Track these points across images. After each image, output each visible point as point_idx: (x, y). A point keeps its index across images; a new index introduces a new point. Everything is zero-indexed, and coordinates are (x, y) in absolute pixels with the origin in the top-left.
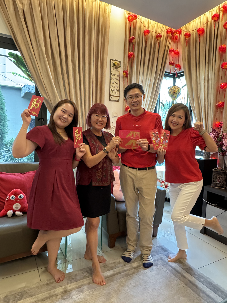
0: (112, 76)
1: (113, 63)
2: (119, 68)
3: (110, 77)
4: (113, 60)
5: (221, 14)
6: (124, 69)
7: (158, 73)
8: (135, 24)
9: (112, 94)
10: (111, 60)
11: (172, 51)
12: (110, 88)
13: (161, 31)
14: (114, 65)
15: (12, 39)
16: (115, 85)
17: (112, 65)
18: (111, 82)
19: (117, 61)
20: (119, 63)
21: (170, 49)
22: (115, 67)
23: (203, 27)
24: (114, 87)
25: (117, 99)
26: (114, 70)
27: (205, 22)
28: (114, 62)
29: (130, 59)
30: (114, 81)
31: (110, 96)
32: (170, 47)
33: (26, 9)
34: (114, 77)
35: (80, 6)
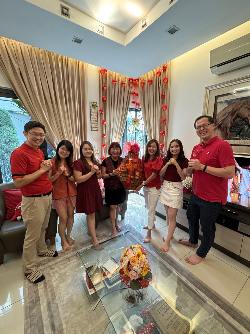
0: (92, 114)
1: (92, 105)
2: (96, 108)
3: (91, 114)
4: (91, 102)
5: (162, 71)
6: (100, 108)
7: (124, 110)
8: (106, 75)
9: (92, 126)
10: (90, 102)
11: (133, 93)
12: (91, 122)
13: (125, 79)
14: (93, 106)
15: (13, 90)
16: (94, 120)
17: (91, 106)
18: (91, 118)
19: (95, 102)
20: (96, 104)
21: (132, 92)
22: (93, 107)
23: (152, 79)
24: (94, 121)
25: (96, 129)
26: (93, 110)
27: (153, 76)
28: (92, 103)
29: (104, 101)
30: (93, 117)
31: (91, 127)
32: (132, 91)
33: (22, 68)
34: (93, 114)
35: (63, 64)
